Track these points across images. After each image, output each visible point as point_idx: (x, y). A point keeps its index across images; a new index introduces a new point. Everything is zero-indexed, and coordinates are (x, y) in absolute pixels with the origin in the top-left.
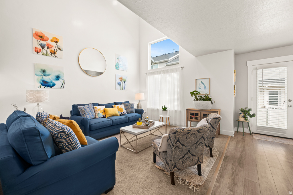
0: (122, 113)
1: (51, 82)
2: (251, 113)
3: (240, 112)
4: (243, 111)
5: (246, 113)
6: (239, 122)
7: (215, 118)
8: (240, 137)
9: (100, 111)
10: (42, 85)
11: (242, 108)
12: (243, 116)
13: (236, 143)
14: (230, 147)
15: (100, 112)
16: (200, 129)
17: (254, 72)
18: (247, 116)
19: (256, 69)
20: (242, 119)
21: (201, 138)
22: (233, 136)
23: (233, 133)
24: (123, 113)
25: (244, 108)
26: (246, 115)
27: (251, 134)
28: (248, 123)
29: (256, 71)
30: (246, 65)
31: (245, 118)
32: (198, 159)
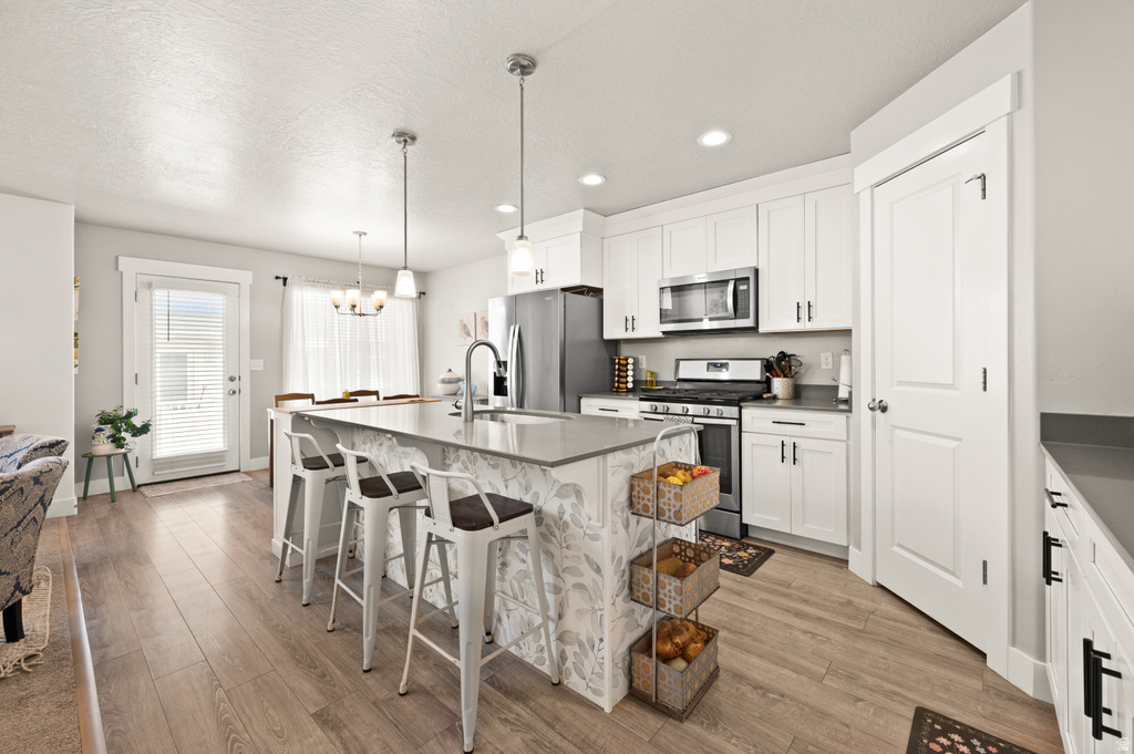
2: (137, 421)
3: (96, 426)
4: (105, 420)
5: (120, 425)
6: (91, 459)
7: (42, 447)
8: (103, 510)
11: (103, 412)
12: (108, 438)
13: (96, 526)
14: (82, 544)
16: (41, 472)
17: (143, 294)
18: (123, 434)
19: (150, 286)
20: (104, 447)
21: (36, 505)
22: (75, 511)
23: (76, 503)
25: (109, 409)
26: (120, 432)
27: (136, 488)
28: (125, 455)
29: (148, 292)
30: (117, 268)
31: (117, 441)
32: (14, 582)
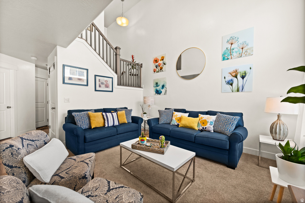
0: (203, 128)
1: (160, 90)
9: (176, 117)
10: (156, 93)
15: (175, 119)
24: (206, 128)
